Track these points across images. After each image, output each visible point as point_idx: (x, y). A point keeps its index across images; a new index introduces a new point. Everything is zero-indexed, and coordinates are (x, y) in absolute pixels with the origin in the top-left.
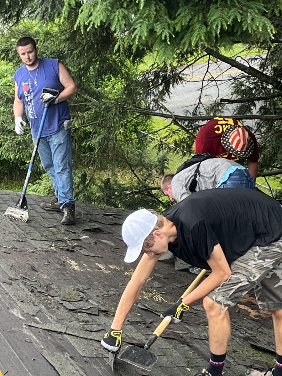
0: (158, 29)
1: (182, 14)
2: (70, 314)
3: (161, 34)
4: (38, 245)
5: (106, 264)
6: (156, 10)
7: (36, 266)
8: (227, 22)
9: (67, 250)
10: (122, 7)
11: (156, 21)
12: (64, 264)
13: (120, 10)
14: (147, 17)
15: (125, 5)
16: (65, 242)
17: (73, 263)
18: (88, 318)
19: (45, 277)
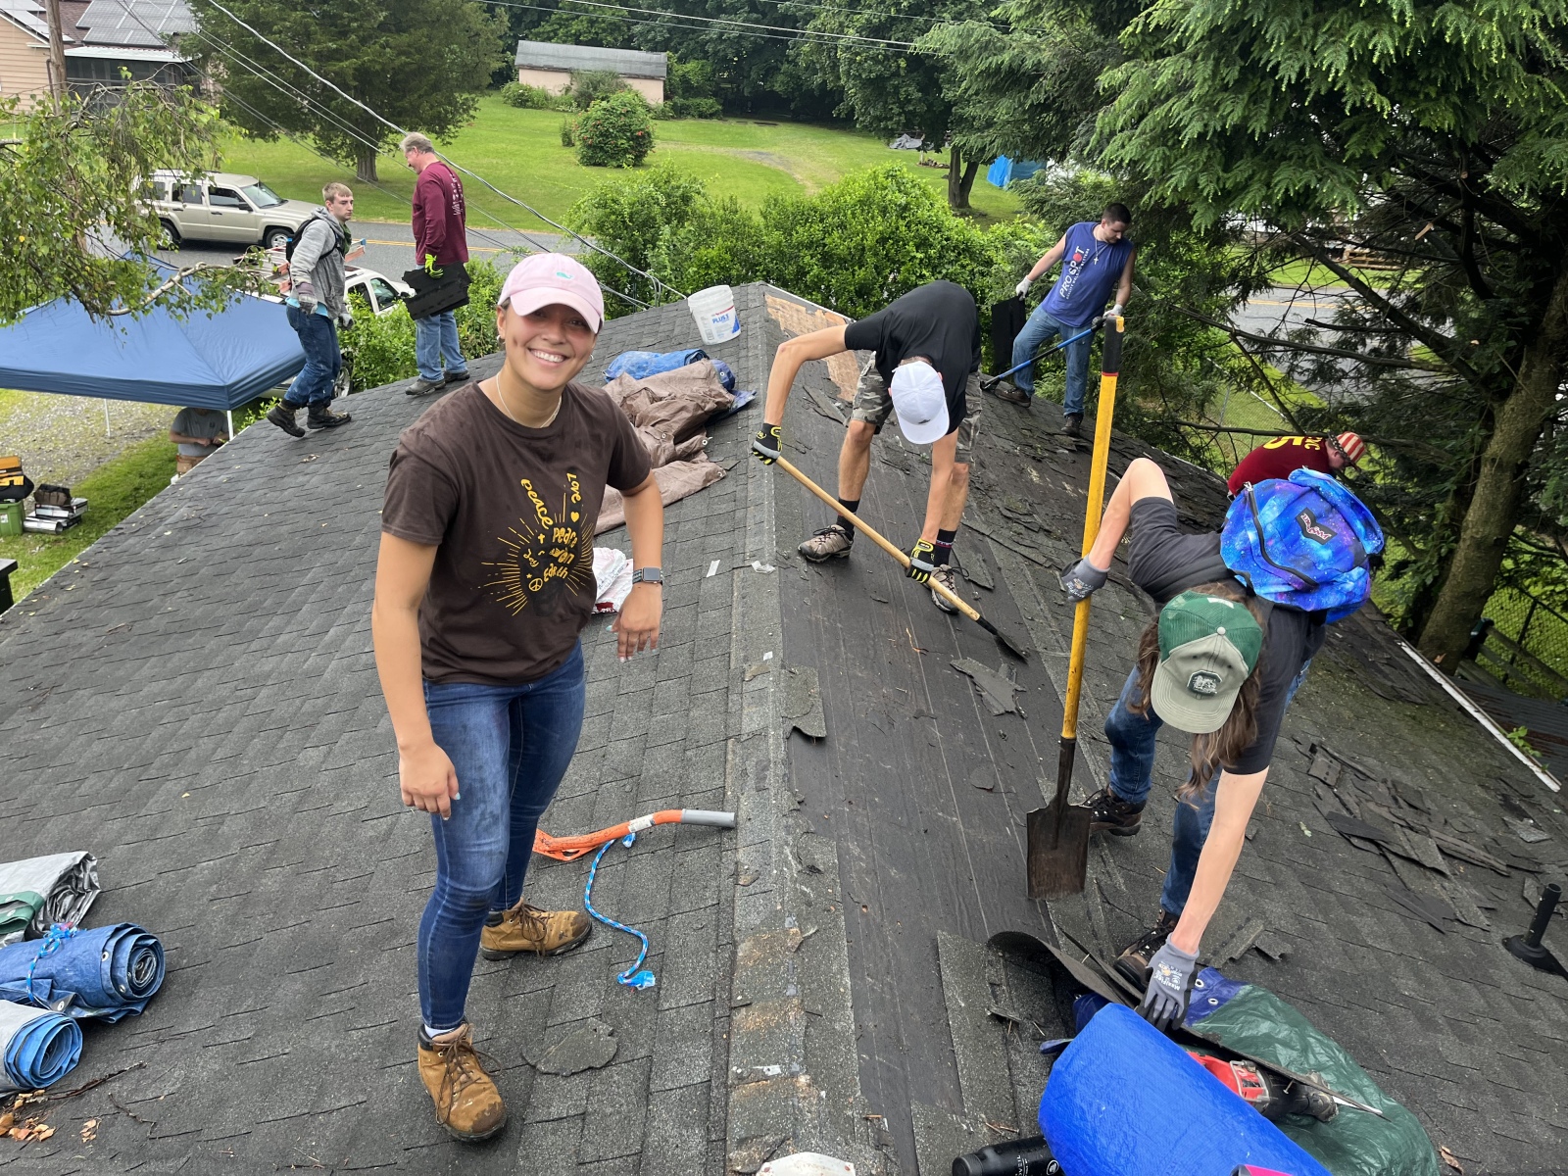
0: (1202, 181)
1: (1242, 168)
2: (1002, 522)
3: (1203, 189)
4: (1000, 443)
5: (1076, 486)
6: (1209, 157)
7: (987, 463)
8: (1295, 186)
9: (1034, 458)
10: (1165, 144)
11: (1202, 171)
12: (1022, 471)
13: (1161, 148)
14: (1193, 163)
15: (1170, 143)
16: (1036, 449)
17: (1034, 473)
18: (1023, 531)
19: (992, 476)
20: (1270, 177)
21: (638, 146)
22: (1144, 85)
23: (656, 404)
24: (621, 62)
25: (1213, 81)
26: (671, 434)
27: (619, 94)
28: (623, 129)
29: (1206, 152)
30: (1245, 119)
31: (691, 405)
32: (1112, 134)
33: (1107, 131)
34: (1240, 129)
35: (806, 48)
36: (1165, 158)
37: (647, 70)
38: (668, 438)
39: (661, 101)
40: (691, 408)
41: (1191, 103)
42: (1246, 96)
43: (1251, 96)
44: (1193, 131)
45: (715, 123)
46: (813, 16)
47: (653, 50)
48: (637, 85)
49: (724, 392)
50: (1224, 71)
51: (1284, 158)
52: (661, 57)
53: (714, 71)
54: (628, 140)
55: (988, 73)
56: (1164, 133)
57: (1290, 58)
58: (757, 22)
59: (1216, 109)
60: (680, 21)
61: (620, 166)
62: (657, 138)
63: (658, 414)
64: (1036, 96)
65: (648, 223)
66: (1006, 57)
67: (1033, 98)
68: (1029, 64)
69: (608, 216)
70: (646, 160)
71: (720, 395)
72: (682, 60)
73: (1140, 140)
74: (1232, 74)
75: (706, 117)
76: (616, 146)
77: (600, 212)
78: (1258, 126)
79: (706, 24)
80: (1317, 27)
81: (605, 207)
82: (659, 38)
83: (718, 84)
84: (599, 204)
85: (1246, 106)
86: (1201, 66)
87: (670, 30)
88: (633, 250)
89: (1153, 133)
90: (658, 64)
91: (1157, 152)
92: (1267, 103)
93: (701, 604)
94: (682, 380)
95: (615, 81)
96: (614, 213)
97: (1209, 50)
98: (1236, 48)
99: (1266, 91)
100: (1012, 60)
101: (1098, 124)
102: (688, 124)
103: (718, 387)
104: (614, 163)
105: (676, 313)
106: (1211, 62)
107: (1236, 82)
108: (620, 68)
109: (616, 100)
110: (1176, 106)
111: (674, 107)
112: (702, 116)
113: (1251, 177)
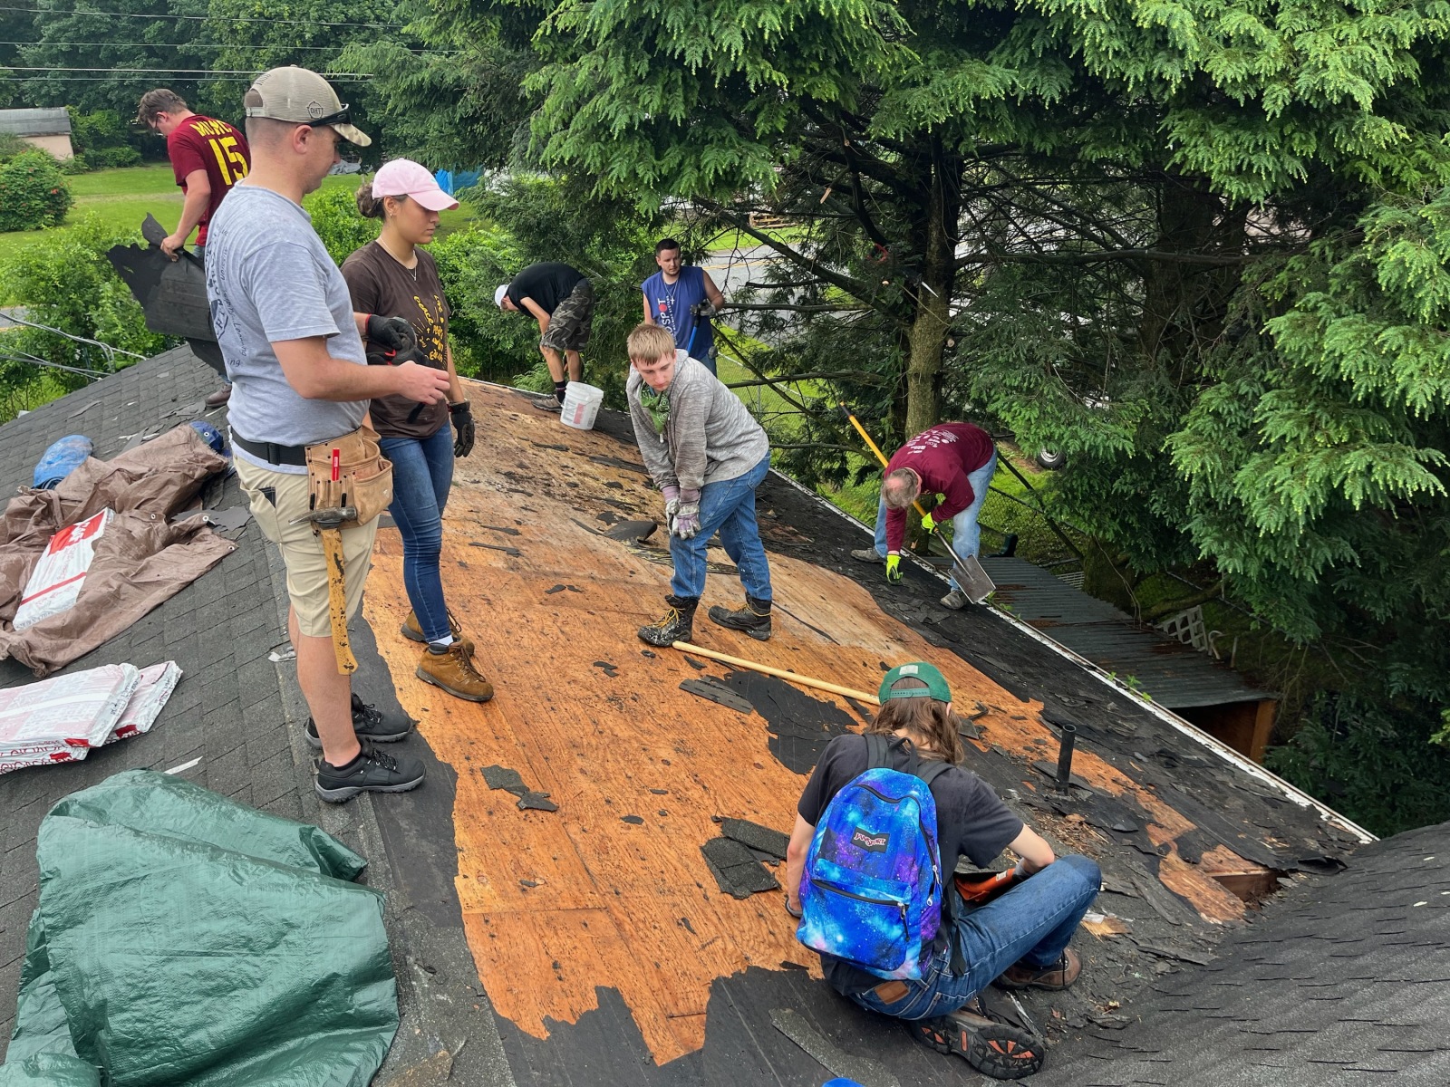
1: (672, 154)
3: (643, 177)
8: (721, 165)
13: (596, 144)
14: (628, 155)
15: (603, 138)
20: (698, 160)
21: (55, 206)
22: (567, 86)
23: (135, 484)
24: (17, 122)
25: (627, 73)
26: (161, 513)
27: (21, 155)
28: (33, 190)
29: (637, 145)
30: (666, 108)
31: (176, 476)
32: (549, 136)
33: (542, 134)
34: (662, 118)
35: (217, 86)
36: (602, 153)
37: (48, 127)
38: (159, 518)
39: (71, 156)
40: (177, 480)
41: (613, 98)
42: (660, 86)
43: (664, 86)
44: (620, 123)
45: (136, 170)
46: (218, 54)
47: (50, 105)
48: (40, 143)
49: (212, 453)
50: (635, 65)
51: (705, 142)
52: (62, 111)
53: (124, 119)
54: (43, 200)
55: (411, 91)
56: (595, 129)
57: (693, 44)
58: (159, 66)
59: (637, 102)
60: (74, 74)
61: (39, 228)
62: (75, 193)
63: (140, 495)
64: (463, 108)
65: (84, 284)
66: (426, 74)
67: (460, 112)
68: (449, 80)
69: (36, 283)
70: (68, 217)
71: (209, 458)
72: (85, 111)
73: (575, 138)
74: (643, 68)
75: (125, 166)
76: (30, 208)
77: (26, 280)
78: (678, 113)
79: (104, 75)
80: (709, 14)
81: (30, 274)
82: (53, 93)
83: (130, 132)
84: (22, 271)
85: (662, 97)
86: (612, 62)
87: (65, 83)
88: (74, 313)
89: (585, 132)
90: (59, 119)
91: (593, 149)
92: (680, 92)
93: (243, 698)
94: (160, 450)
95: (14, 142)
96: (42, 279)
97: (617, 47)
98: (641, 43)
99: (676, 80)
100: (432, 76)
101: (533, 128)
102: (107, 175)
103: (204, 449)
104: (33, 226)
105: (137, 377)
106: (621, 57)
107: (648, 74)
108: (17, 128)
109: (20, 161)
110: (600, 101)
111: (87, 160)
112: (120, 165)
113: (681, 164)
